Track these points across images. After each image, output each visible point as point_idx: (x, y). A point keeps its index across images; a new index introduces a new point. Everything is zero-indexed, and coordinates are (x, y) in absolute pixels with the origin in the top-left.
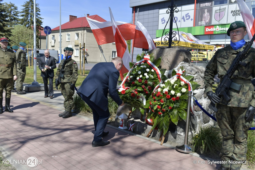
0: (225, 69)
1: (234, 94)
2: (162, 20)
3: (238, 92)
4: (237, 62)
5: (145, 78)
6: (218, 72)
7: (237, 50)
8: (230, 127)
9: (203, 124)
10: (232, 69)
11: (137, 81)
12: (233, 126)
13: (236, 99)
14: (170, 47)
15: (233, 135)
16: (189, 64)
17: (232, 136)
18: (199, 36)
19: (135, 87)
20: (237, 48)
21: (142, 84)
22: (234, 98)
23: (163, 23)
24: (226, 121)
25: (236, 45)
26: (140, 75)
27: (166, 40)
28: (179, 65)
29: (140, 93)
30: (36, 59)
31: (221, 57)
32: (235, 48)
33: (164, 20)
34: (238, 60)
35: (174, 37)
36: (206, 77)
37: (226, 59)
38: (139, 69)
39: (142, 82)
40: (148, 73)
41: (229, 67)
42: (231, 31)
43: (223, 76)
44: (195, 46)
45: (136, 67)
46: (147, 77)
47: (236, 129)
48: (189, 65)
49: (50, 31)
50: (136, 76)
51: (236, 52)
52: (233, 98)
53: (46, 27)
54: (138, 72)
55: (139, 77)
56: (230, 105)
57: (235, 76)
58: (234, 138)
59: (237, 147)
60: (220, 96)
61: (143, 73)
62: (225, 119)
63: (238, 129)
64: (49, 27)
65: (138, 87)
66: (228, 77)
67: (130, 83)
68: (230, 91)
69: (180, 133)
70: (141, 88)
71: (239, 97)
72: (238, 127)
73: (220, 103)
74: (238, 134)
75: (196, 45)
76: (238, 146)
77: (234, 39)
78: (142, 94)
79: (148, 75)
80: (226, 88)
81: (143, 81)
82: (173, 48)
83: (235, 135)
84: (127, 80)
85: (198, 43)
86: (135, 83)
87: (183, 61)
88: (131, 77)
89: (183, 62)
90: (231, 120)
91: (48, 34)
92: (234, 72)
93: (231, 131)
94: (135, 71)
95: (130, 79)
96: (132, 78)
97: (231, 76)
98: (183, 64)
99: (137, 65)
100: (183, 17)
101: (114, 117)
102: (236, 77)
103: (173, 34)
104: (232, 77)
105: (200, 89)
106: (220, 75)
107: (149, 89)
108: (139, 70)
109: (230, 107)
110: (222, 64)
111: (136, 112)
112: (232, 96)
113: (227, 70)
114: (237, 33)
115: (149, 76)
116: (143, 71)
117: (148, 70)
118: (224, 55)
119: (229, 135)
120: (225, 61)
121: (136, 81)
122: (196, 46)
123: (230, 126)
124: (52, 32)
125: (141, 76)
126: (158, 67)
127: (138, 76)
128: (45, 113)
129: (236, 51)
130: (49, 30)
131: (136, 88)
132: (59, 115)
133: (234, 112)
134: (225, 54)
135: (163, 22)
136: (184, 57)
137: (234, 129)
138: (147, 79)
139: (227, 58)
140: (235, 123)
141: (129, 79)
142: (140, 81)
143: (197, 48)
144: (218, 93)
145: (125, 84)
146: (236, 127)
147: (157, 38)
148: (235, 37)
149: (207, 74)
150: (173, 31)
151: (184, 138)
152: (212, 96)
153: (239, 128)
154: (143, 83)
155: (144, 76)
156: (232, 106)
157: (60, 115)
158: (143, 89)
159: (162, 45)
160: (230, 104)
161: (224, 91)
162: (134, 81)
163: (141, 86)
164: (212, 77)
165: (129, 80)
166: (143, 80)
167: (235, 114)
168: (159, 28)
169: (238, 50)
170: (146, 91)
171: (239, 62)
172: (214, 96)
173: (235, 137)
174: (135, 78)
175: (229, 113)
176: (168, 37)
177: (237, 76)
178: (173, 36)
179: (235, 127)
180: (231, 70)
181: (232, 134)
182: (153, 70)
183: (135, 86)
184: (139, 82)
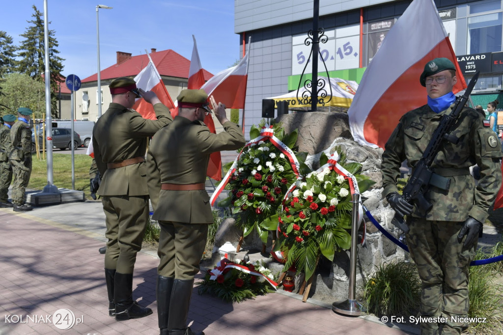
0: (419, 150)
1: (437, 196)
2: (298, 56)
3: (445, 192)
4: (441, 135)
5: (267, 170)
6: (407, 156)
7: (440, 112)
8: (435, 261)
9: (385, 257)
10: (432, 148)
11: (253, 177)
12: (441, 258)
13: (441, 205)
14: (314, 109)
15: (442, 277)
16: (352, 142)
17: (439, 277)
19: (250, 189)
20: (439, 109)
21: (263, 184)
22: (438, 205)
23: (300, 63)
24: (426, 249)
25: (437, 103)
26: (257, 165)
28: (334, 144)
29: (259, 202)
30: (50, 139)
31: (412, 127)
32: (436, 108)
33: (303, 57)
34: (443, 132)
35: (321, 89)
36: (384, 165)
37: (421, 130)
38: (256, 153)
39: (261, 180)
40: (273, 161)
41: (426, 146)
42: (428, 78)
43: (417, 163)
45: (250, 149)
46: (272, 168)
47: (446, 264)
48: (353, 144)
49: (79, 84)
50: (249, 168)
51: (439, 117)
52: (436, 204)
53: (71, 77)
54: (254, 159)
55: (257, 170)
56: (431, 219)
57: (439, 161)
58: (444, 282)
59: (450, 300)
60: (412, 202)
61: (263, 162)
62: (423, 245)
63: (449, 265)
64: (75, 76)
65: (256, 189)
66: (426, 165)
67: (239, 182)
68: (430, 191)
69: (340, 277)
70: (260, 190)
71: (448, 202)
72: (449, 260)
73: (413, 215)
74: (450, 275)
76: (451, 298)
77: (434, 93)
78: (263, 202)
79: (272, 165)
80: (423, 186)
81: (264, 178)
82: (320, 111)
83: (444, 276)
84: (232, 175)
86: (250, 181)
87: (341, 136)
88: (241, 169)
89: (341, 138)
90: (435, 247)
91: (74, 90)
92: (436, 154)
93: (436, 268)
94: (248, 158)
95: (239, 173)
96: (242, 171)
97: (431, 162)
98: (340, 141)
99: (251, 146)
100: (340, 49)
101: (210, 250)
102: (441, 164)
103: (320, 83)
104: (433, 164)
105: (376, 189)
106: (410, 162)
107: (275, 193)
108: (256, 156)
109: (431, 222)
110: (413, 140)
111: (253, 239)
112: (434, 201)
113: (423, 150)
114: (438, 81)
115: (275, 167)
116: (264, 157)
117: (273, 155)
118: (417, 124)
119: (434, 277)
120: (418, 134)
121: (250, 178)
123: (433, 258)
124: (82, 85)
125: (260, 168)
126: (293, 149)
127: (255, 167)
128: (71, 247)
129: (439, 114)
130: (76, 81)
131: (252, 191)
132: (100, 251)
133: (440, 230)
134: (419, 122)
135: (301, 60)
136: (343, 128)
137: (442, 264)
138: (272, 173)
139: (423, 128)
140: (443, 252)
141: (236, 174)
142: (257, 178)
144: (408, 196)
145: (229, 184)
146: (446, 261)
147: (290, 91)
148: (435, 88)
149: (386, 159)
150: (318, 79)
151: (348, 287)
152: (396, 201)
153: (450, 263)
154: (265, 181)
155: (266, 167)
156: (435, 220)
157: (102, 250)
158: (265, 192)
159: (301, 106)
160: (431, 215)
161: (419, 191)
162: (247, 178)
163: (260, 188)
164: (395, 165)
165: (237, 176)
166: (264, 175)
167: (441, 235)
168: (294, 73)
169: (442, 113)
170: (270, 196)
171: (443, 134)
172: (400, 201)
173: (446, 280)
174: (248, 172)
175: (430, 234)
176: (310, 89)
177: (442, 161)
178: (319, 88)
179: (443, 261)
180: (430, 151)
181: (439, 275)
182: (282, 156)
183: (248, 187)
184: (257, 180)
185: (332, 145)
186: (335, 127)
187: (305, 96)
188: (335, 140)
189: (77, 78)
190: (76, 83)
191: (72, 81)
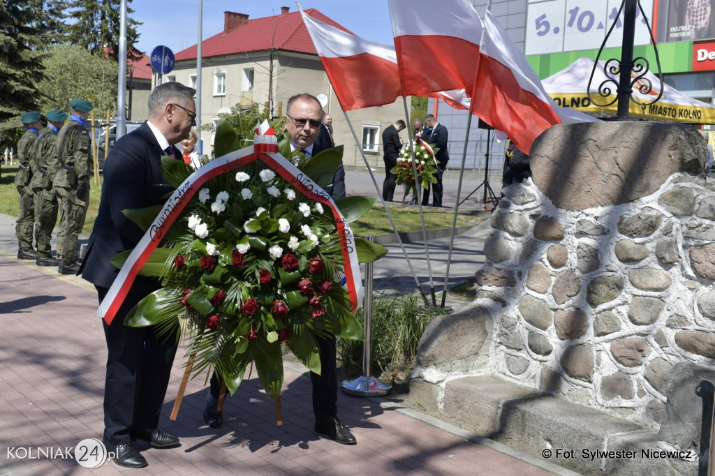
14: (622, 115)
16: (703, 181)
18: (672, 77)
27: (607, 91)
28: (667, 186)
35: (640, 77)
44: (665, 111)
48: (704, 186)
49: (172, 63)
53: (160, 51)
64: (166, 48)
75: (670, 109)
82: (632, 119)
85: (670, 99)
87: (682, 170)
89: (681, 174)
91: (162, 72)
98: (679, 180)
103: (638, 66)
122: (668, 111)
124: (176, 64)
130: (167, 58)
136: (687, 155)
143: (671, 117)
150: (633, 59)
176: (617, 78)
178: (634, 75)
185: (663, 187)
186: (671, 152)
187: (605, 89)
188: (671, 178)
189: (168, 51)
190: (166, 61)
191: (161, 57)
